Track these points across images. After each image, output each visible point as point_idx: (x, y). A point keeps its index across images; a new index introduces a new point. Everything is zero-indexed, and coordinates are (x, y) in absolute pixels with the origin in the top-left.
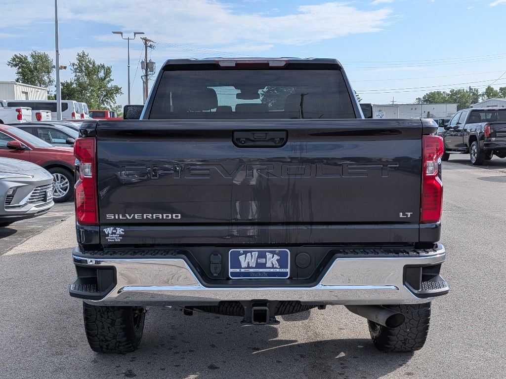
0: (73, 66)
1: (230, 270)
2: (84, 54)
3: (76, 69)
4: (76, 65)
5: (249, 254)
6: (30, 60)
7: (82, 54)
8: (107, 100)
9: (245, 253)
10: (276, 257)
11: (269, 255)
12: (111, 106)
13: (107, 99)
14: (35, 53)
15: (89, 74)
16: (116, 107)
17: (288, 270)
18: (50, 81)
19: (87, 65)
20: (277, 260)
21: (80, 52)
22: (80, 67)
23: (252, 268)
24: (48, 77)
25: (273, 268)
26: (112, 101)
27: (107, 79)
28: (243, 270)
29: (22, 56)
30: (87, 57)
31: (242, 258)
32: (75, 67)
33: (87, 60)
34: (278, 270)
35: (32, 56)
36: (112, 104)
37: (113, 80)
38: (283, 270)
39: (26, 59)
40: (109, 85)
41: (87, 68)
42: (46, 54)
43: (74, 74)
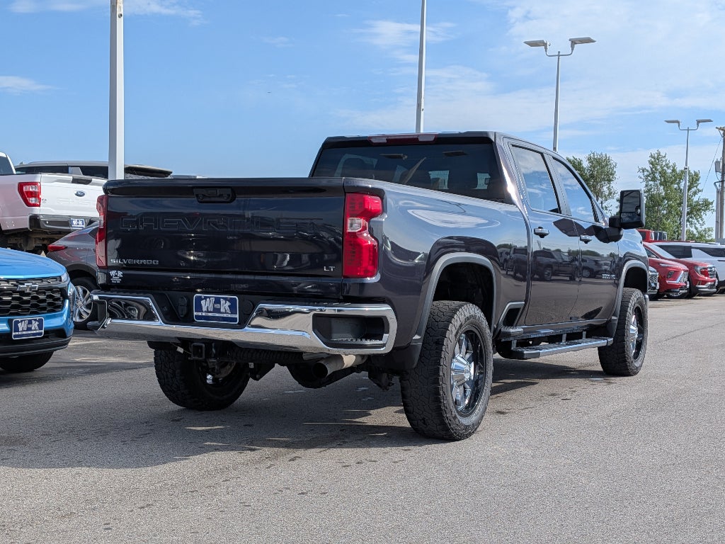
0: (643, 172)
1: (195, 313)
2: (659, 154)
3: (648, 176)
4: (648, 171)
5: (208, 299)
6: (586, 164)
7: (656, 156)
8: (690, 219)
9: (205, 298)
10: (228, 303)
11: (223, 301)
12: (696, 228)
13: (691, 217)
14: (594, 156)
15: (665, 183)
16: (705, 231)
17: (237, 316)
18: (610, 193)
19: (663, 170)
20: (229, 306)
21: (654, 152)
22: (653, 173)
23: (210, 312)
24: (609, 188)
25: (226, 313)
26: (698, 221)
27: (693, 190)
28: (204, 314)
29: (576, 159)
30: (663, 159)
31: (203, 302)
32: (646, 173)
33: (664, 163)
34: (229, 316)
35: (589, 159)
36: (698, 226)
37: (701, 191)
38: (233, 316)
39: (580, 163)
40: (695, 199)
41: (663, 174)
42: (608, 156)
43: (645, 183)
